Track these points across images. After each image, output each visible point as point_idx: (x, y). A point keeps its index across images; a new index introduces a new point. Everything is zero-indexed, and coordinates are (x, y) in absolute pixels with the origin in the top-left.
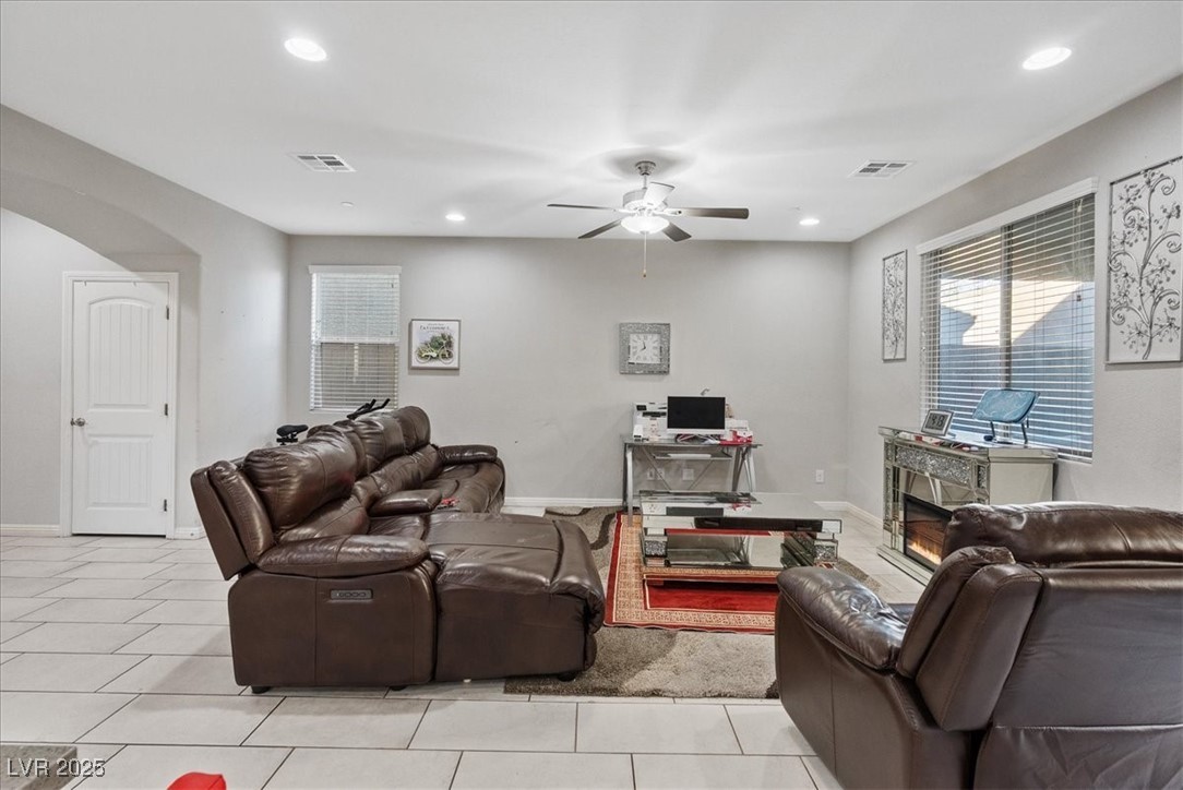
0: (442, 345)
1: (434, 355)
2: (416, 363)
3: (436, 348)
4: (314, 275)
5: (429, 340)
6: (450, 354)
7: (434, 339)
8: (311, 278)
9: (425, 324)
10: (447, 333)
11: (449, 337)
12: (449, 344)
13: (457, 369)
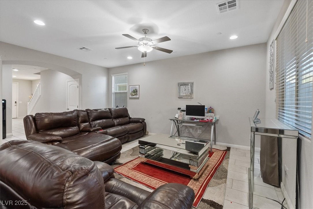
0: (135, 92)
1: (134, 94)
2: (130, 97)
3: (134, 93)
4: (113, 77)
5: (133, 90)
6: (137, 94)
7: (134, 90)
8: (112, 78)
9: (132, 86)
10: (136, 88)
11: (137, 90)
12: (137, 91)
13: (139, 98)
